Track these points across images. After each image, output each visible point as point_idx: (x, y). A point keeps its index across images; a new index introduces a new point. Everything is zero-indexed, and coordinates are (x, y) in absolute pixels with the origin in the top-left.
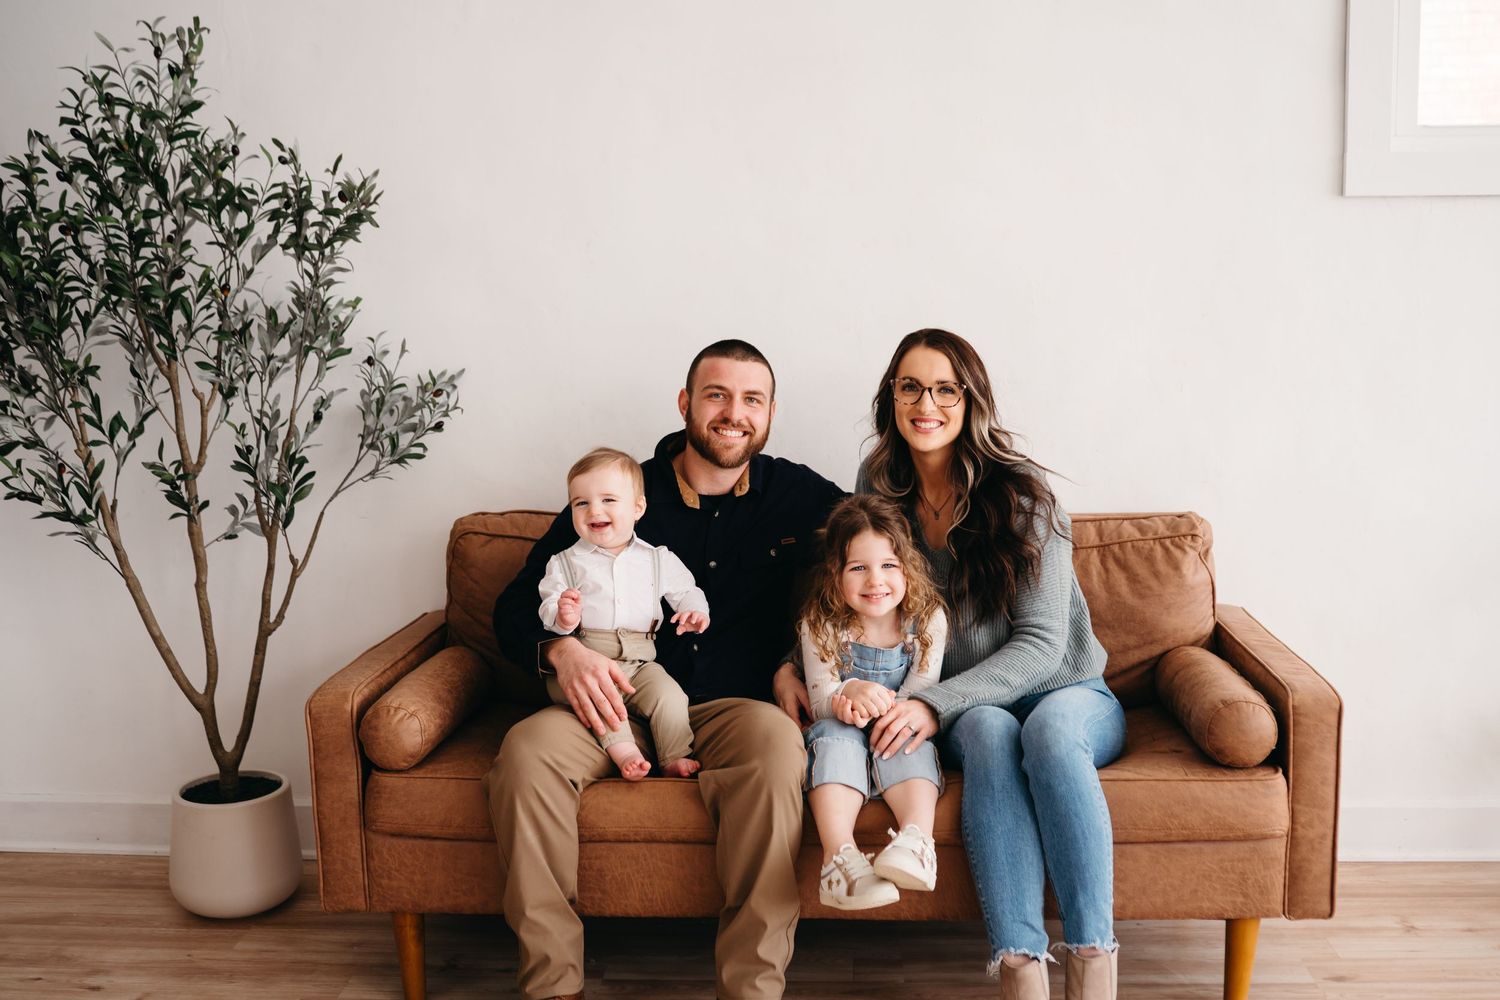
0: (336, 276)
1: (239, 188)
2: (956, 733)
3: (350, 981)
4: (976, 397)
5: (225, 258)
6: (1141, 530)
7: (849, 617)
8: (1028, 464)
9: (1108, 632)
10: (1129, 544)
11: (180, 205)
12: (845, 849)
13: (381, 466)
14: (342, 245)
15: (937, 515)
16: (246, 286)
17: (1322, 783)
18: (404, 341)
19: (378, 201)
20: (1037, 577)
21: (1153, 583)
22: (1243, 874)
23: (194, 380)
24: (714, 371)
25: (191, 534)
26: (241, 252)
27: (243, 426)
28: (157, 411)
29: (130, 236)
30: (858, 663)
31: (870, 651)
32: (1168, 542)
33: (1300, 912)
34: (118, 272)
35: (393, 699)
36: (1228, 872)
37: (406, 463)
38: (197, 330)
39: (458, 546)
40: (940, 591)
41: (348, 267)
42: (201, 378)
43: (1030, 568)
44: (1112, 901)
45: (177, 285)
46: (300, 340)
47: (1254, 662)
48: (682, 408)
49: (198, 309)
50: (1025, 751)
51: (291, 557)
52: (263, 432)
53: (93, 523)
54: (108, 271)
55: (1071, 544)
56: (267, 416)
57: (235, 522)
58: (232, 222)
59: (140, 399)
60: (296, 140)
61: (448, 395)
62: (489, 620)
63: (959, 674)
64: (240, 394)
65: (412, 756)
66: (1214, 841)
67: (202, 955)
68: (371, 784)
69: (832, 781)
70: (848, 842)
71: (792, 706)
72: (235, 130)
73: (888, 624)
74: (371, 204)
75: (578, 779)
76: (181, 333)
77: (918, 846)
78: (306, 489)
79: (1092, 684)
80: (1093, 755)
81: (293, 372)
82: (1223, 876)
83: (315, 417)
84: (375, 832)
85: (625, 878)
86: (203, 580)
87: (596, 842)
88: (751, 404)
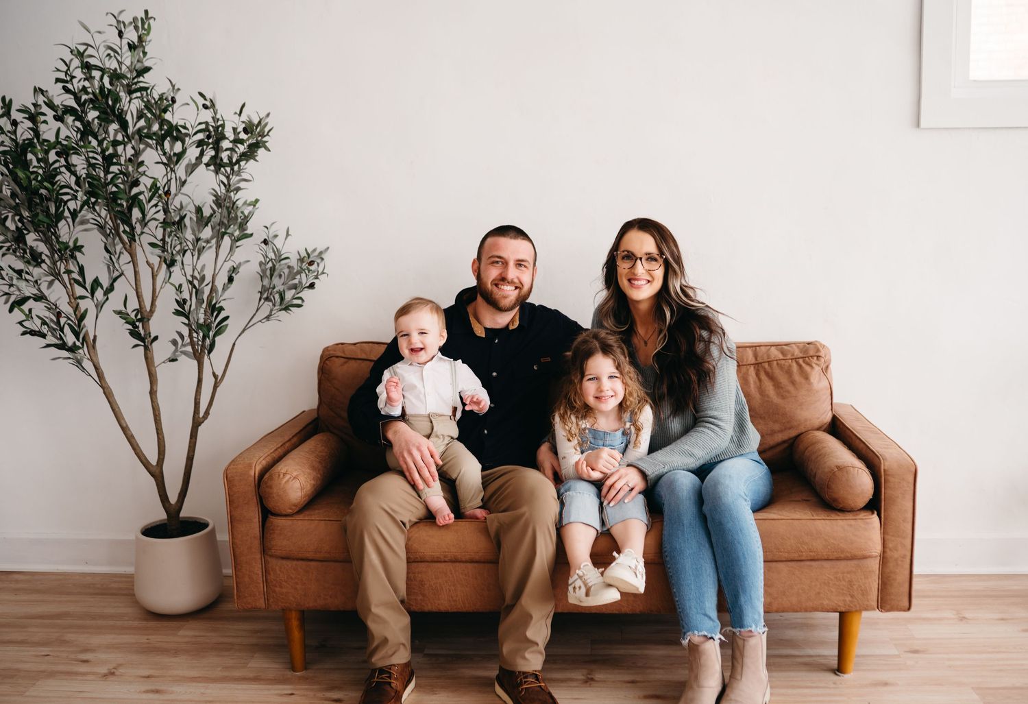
0: (242, 185)
1: (176, 125)
2: (658, 489)
3: (256, 656)
4: (671, 263)
5: (167, 173)
6: (783, 353)
7: (587, 412)
8: (707, 309)
9: (761, 421)
10: (775, 362)
11: (137, 137)
12: (584, 566)
13: (273, 312)
14: (246, 164)
15: (646, 343)
16: (182, 191)
17: (904, 521)
18: (288, 228)
19: (269, 134)
20: (713, 384)
21: (791, 388)
22: (850, 582)
23: (147, 255)
24: (495, 246)
25: (146, 358)
26: (178, 168)
27: (180, 286)
28: (123, 277)
29: (103, 158)
30: (592, 441)
31: (601, 433)
32: (801, 361)
33: (888, 607)
34: (95, 182)
35: (282, 467)
36: (840, 581)
37: (290, 310)
38: (148, 221)
39: (325, 365)
40: (647, 393)
41: (250, 178)
42: (152, 253)
43: (708, 378)
44: (763, 600)
45: (135, 191)
46: (218, 228)
47: (858, 441)
48: (474, 271)
49: (149, 208)
50: (705, 500)
51: (214, 374)
52: (194, 290)
53: (81, 351)
54: (88, 182)
55: (735, 362)
56: (196, 278)
57: (176, 351)
58: (172, 148)
59: (111, 267)
60: (214, 93)
61: (318, 264)
62: (345, 415)
63: (661, 449)
64: (178, 264)
65: (294, 505)
66: (831, 560)
67: (156, 639)
68: (268, 524)
69: (576, 521)
70: (586, 561)
71: (549, 472)
72: (173, 86)
73: (613, 417)
74: (265, 136)
75: (406, 521)
76: (138, 223)
77: (633, 563)
78: (223, 328)
79: (750, 456)
80: (750, 503)
81: (214, 249)
82: (837, 583)
83: (229, 280)
84: (272, 556)
85: (438, 585)
86: (155, 389)
87: (418, 562)
88: (520, 268)
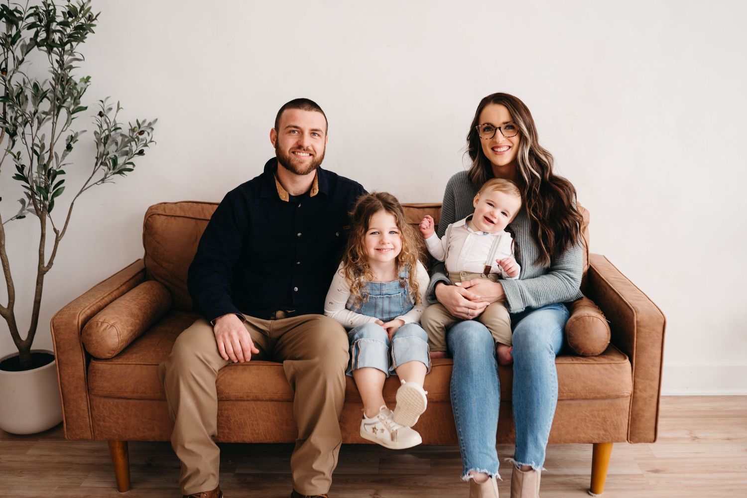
0: (74, 64)
1: (10, 10)
3: (90, 475)
5: (4, 52)
13: (107, 176)
14: (77, 45)
16: (19, 70)
17: (652, 366)
18: (119, 102)
19: (97, 18)
22: (604, 418)
24: (291, 117)
26: (15, 49)
27: (19, 153)
33: (637, 439)
35: (101, 317)
36: (596, 417)
37: (124, 174)
39: (148, 222)
41: (81, 58)
47: (612, 292)
48: (272, 140)
51: (55, 229)
52: (35, 157)
56: (37, 146)
57: (23, 209)
61: (148, 134)
64: (20, 134)
65: (114, 350)
66: (588, 399)
67: (7, 458)
68: (90, 368)
69: (369, 366)
74: (93, 20)
78: (60, 190)
81: (51, 121)
82: (592, 419)
83: (67, 147)
84: (95, 395)
85: (242, 421)
86: (3, 243)
87: (224, 401)
88: (315, 137)
